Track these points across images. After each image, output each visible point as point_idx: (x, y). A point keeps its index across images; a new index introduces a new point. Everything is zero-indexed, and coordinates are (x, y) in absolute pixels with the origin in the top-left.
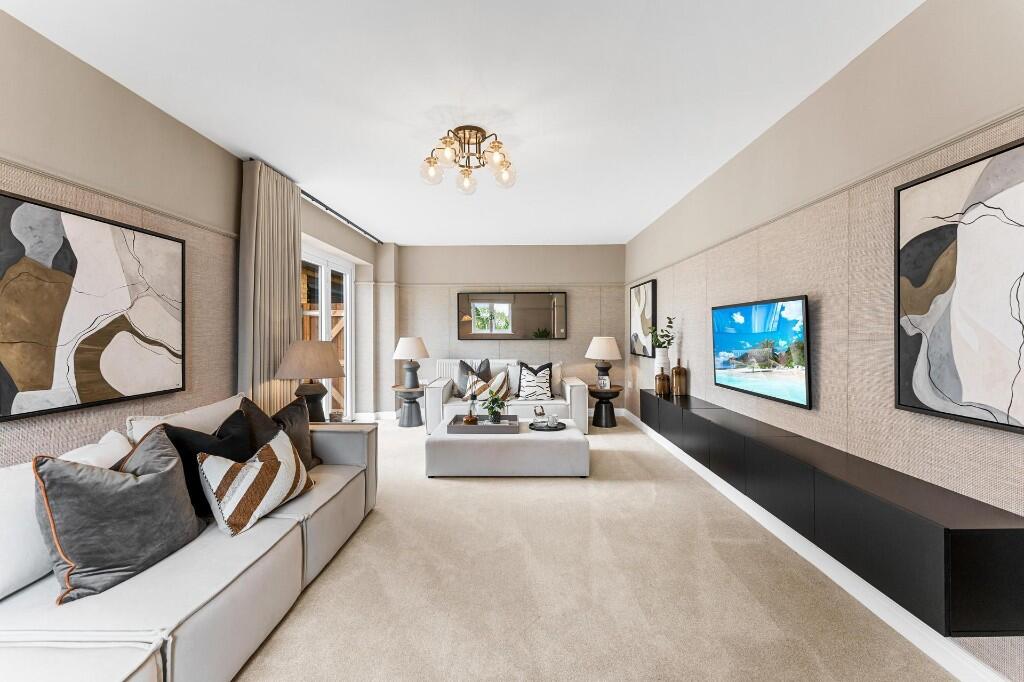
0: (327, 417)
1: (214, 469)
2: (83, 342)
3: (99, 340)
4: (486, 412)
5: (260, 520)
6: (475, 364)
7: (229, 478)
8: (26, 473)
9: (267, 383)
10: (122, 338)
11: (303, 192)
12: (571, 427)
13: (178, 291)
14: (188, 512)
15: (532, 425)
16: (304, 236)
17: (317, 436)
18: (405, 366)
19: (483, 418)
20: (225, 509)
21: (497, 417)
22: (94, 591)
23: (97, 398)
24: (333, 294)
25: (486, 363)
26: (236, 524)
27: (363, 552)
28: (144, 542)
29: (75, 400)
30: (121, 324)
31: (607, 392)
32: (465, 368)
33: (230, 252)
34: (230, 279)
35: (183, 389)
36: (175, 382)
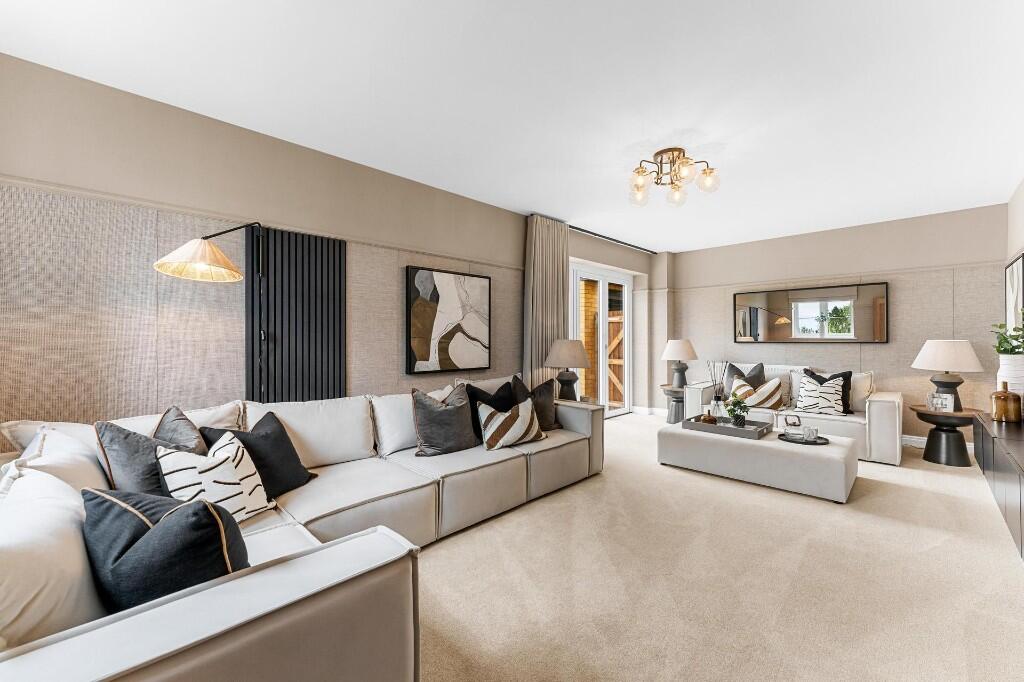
0: (578, 399)
1: (484, 411)
2: (443, 337)
3: (448, 337)
4: (726, 415)
5: (503, 447)
6: (747, 369)
7: (491, 417)
8: (408, 399)
9: (541, 370)
10: (459, 335)
11: (570, 227)
12: (835, 444)
13: (487, 308)
14: (470, 432)
15: (783, 435)
16: (571, 258)
17: (560, 408)
18: (674, 367)
19: (726, 420)
20: (487, 435)
21: (740, 421)
22: (426, 455)
23: (448, 369)
24: (610, 300)
25: (761, 368)
26: (490, 446)
27: (577, 495)
28: (447, 439)
29: (437, 368)
30: (458, 328)
31: (947, 417)
32: (735, 371)
33: (519, 281)
34: (519, 299)
35: (489, 368)
36: (484, 363)
